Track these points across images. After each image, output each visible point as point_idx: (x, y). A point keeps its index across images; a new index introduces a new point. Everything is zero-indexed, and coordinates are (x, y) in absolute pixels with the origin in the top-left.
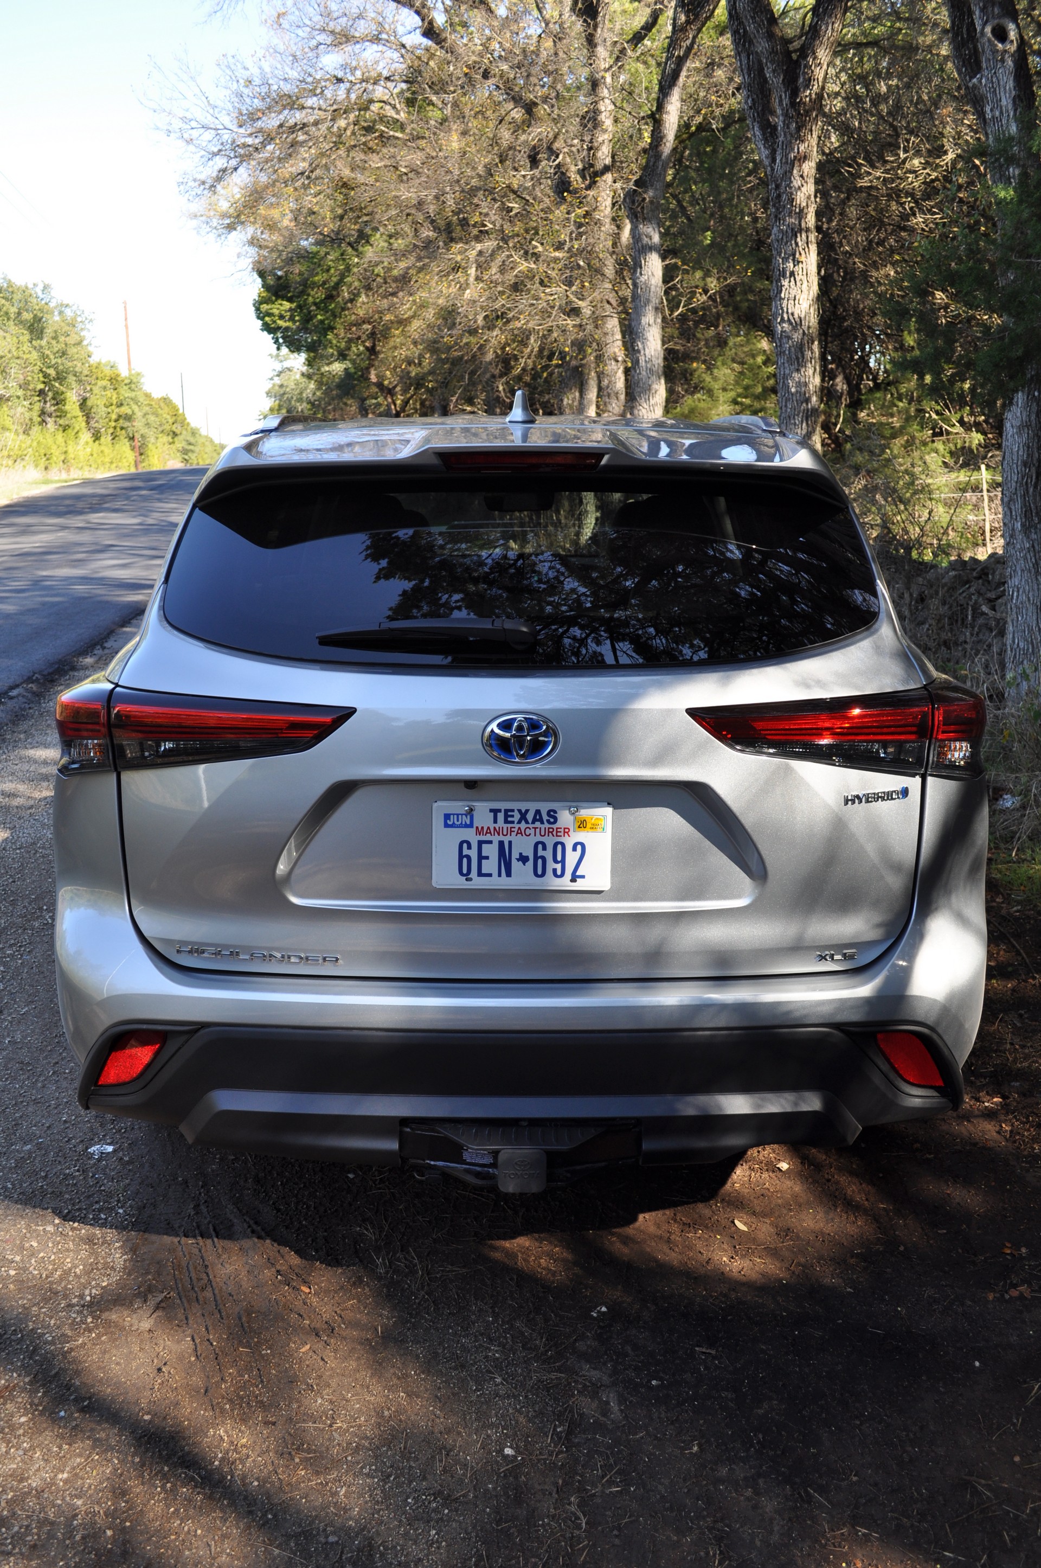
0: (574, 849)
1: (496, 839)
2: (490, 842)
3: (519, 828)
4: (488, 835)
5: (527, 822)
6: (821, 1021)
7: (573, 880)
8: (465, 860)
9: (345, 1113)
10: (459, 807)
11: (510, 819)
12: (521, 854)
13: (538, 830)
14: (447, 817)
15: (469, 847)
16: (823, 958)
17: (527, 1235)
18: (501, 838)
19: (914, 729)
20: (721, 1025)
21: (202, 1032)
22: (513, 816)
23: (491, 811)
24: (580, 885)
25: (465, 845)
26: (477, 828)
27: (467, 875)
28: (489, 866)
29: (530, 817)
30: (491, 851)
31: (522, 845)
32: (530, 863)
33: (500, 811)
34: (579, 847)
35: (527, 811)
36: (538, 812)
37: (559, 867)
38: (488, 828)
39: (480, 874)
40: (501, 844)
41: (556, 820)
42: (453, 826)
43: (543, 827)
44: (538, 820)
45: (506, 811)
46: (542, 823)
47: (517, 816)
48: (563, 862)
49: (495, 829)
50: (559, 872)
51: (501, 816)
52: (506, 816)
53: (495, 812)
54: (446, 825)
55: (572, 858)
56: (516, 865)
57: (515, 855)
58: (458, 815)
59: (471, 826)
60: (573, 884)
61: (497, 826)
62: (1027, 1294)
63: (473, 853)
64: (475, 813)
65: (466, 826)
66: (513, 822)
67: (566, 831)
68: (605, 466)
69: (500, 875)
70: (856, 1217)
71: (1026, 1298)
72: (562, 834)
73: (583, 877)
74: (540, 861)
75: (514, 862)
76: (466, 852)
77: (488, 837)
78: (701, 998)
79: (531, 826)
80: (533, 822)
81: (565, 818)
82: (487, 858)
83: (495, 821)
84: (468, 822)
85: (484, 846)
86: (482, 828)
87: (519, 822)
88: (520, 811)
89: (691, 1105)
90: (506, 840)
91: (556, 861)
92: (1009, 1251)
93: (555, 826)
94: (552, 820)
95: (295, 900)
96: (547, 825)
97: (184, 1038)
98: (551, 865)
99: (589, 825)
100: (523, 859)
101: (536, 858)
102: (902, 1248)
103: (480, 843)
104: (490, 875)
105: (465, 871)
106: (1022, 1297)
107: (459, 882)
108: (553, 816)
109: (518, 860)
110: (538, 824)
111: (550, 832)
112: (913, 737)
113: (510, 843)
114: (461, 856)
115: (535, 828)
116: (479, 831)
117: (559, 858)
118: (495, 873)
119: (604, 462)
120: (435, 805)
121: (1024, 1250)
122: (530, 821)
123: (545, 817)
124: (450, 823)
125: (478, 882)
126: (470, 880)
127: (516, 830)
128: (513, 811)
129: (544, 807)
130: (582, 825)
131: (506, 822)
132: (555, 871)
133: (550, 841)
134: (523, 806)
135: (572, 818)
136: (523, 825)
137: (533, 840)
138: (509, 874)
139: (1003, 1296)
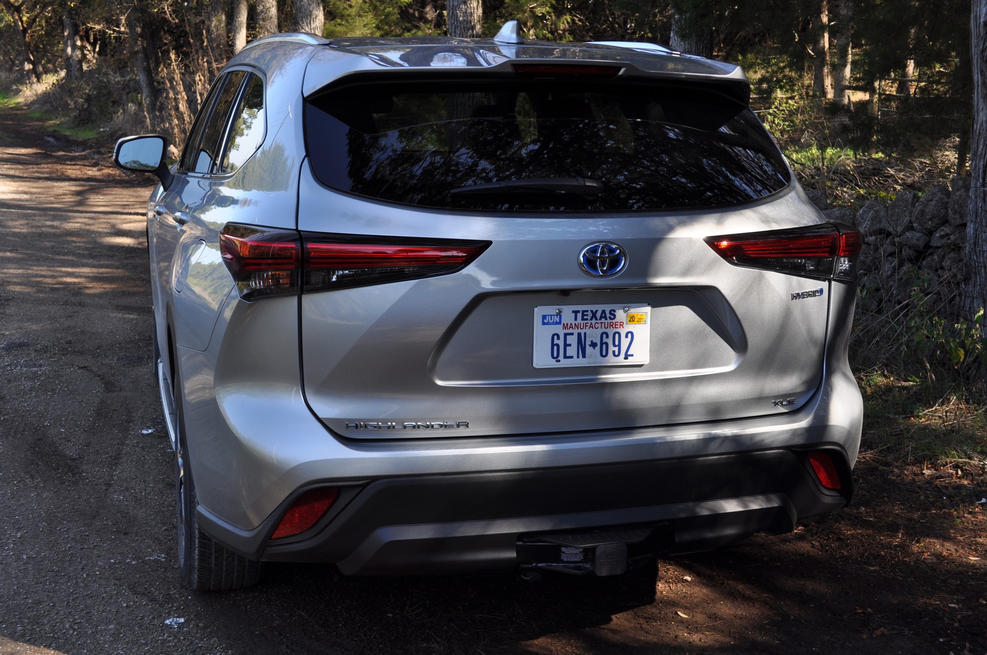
0: (627, 337)
1: (576, 331)
2: (572, 334)
3: (591, 323)
4: (571, 329)
5: (596, 319)
6: (780, 445)
7: (626, 358)
8: (555, 348)
9: (480, 534)
10: (551, 310)
11: (585, 317)
12: (592, 341)
13: (603, 324)
14: (544, 317)
15: (558, 338)
16: (776, 404)
17: (545, 635)
18: (580, 331)
19: (827, 249)
20: (723, 451)
21: (373, 484)
22: (587, 315)
23: (573, 312)
24: (630, 361)
25: (556, 337)
26: (564, 324)
27: (556, 358)
28: (571, 351)
29: (598, 315)
30: (572, 340)
31: (593, 335)
32: (598, 348)
33: (579, 312)
34: (630, 335)
35: (597, 311)
36: (604, 312)
37: (616, 349)
38: (571, 324)
39: (565, 357)
40: (579, 334)
41: (615, 316)
42: (548, 324)
43: (606, 321)
44: (603, 317)
45: (583, 312)
46: (606, 319)
47: (590, 314)
48: (619, 346)
49: (575, 324)
50: (617, 353)
51: (579, 315)
52: (583, 315)
53: (576, 312)
54: (544, 323)
55: (625, 343)
56: (589, 349)
57: (588, 343)
58: (551, 316)
59: (560, 323)
60: (626, 360)
61: (577, 322)
62: (886, 632)
63: (561, 342)
64: (562, 314)
65: (557, 323)
66: (587, 319)
67: (622, 324)
68: (621, 76)
69: (578, 357)
70: (753, 603)
71: (886, 635)
72: (618, 326)
73: (632, 355)
74: (604, 346)
75: (587, 347)
76: (556, 341)
77: (571, 331)
78: (710, 434)
79: (599, 321)
80: (600, 319)
81: (620, 315)
82: (570, 345)
83: (576, 319)
84: (558, 321)
85: (568, 337)
86: (567, 324)
87: (591, 319)
88: (592, 311)
89: (704, 509)
90: (582, 332)
91: (614, 345)
92: (861, 611)
93: (614, 321)
94: (612, 317)
95: (440, 383)
96: (609, 321)
97: (359, 489)
98: (611, 348)
99: (636, 320)
100: (593, 345)
101: (602, 343)
102: (792, 617)
103: (566, 335)
104: (572, 357)
105: (555, 355)
106: (883, 635)
107: (552, 364)
108: (613, 314)
109: (590, 346)
110: (603, 320)
111: (611, 325)
112: (827, 255)
113: (585, 334)
114: (553, 345)
115: (601, 323)
116: (565, 327)
117: (617, 343)
118: (575, 356)
119: (621, 73)
120: (536, 309)
121: (869, 610)
122: (598, 318)
123: (608, 315)
124: (546, 321)
125: (564, 363)
126: (559, 361)
127: (589, 325)
128: (587, 311)
129: (607, 308)
130: (632, 319)
131: (583, 319)
132: (614, 352)
133: (611, 332)
134: (594, 307)
135: (625, 315)
136: (594, 321)
137: (600, 331)
138: (584, 356)
139: (871, 635)
